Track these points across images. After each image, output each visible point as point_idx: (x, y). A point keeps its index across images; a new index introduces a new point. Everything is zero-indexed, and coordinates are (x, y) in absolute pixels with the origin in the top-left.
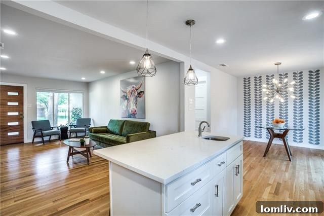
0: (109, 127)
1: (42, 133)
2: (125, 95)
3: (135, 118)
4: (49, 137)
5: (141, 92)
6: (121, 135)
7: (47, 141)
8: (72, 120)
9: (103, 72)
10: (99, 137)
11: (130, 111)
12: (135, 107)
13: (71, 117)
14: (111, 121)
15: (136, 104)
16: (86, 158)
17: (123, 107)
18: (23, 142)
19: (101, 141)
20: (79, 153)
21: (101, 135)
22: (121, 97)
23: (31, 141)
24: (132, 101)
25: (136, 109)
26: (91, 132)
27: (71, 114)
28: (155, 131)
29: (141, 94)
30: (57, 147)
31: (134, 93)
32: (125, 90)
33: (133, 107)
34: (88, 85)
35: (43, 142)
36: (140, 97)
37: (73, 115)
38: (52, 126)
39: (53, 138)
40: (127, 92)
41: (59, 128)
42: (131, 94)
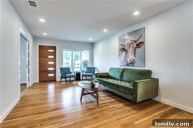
0: (110, 74)
1: (65, 76)
2: (124, 47)
3: (134, 66)
4: (69, 78)
5: (141, 43)
6: (122, 81)
7: (68, 81)
8: (83, 68)
9: (105, 31)
10: (104, 81)
11: (128, 61)
12: (133, 57)
13: (82, 66)
14: (111, 69)
15: (135, 54)
16: (96, 100)
17: (122, 58)
18: (56, 81)
19: (105, 84)
20: (89, 93)
21: (105, 80)
22: (120, 50)
23: (60, 80)
24: (131, 51)
25: (134, 58)
26: (96, 77)
27: (82, 64)
28: (158, 79)
29: (140, 45)
30: (74, 85)
31: (132, 45)
32: (123, 44)
33: (131, 57)
34: (92, 45)
35: (66, 81)
36: (139, 48)
37: (83, 65)
38: (71, 71)
39: (72, 79)
40: (126, 45)
41: (75, 73)
42: (130, 46)
